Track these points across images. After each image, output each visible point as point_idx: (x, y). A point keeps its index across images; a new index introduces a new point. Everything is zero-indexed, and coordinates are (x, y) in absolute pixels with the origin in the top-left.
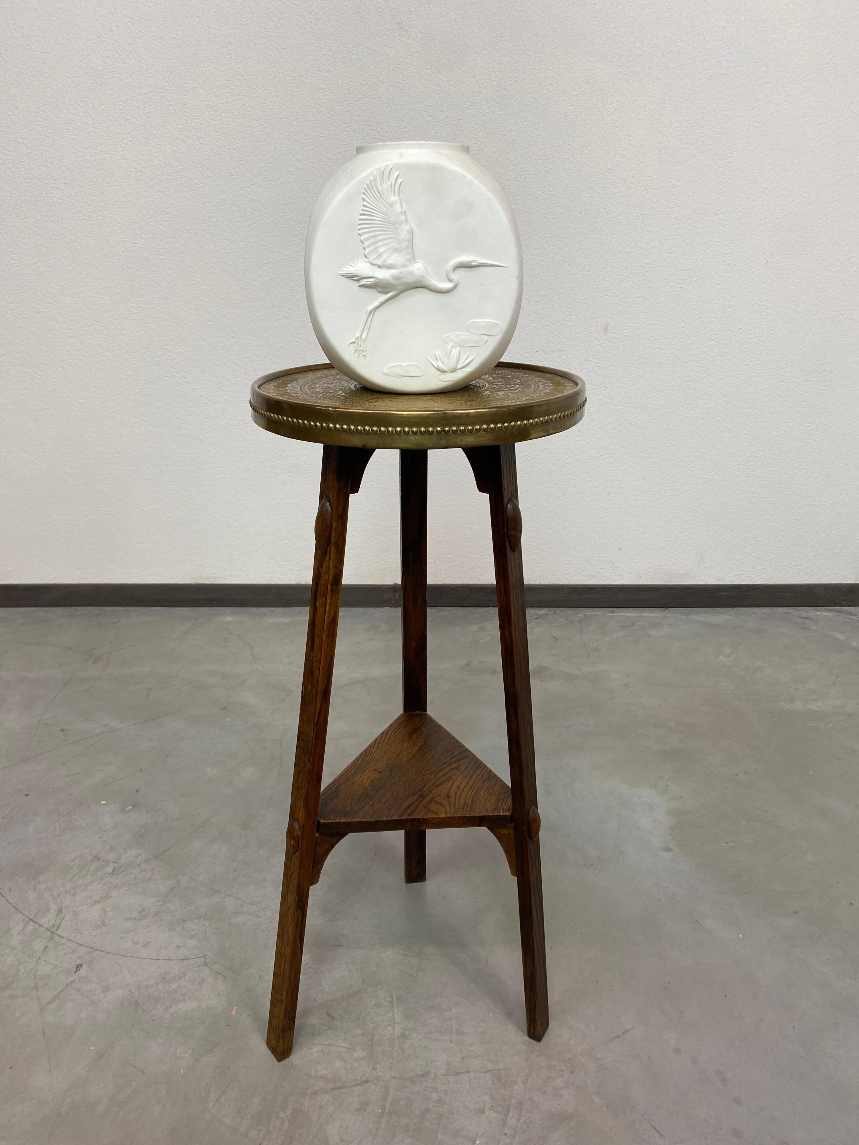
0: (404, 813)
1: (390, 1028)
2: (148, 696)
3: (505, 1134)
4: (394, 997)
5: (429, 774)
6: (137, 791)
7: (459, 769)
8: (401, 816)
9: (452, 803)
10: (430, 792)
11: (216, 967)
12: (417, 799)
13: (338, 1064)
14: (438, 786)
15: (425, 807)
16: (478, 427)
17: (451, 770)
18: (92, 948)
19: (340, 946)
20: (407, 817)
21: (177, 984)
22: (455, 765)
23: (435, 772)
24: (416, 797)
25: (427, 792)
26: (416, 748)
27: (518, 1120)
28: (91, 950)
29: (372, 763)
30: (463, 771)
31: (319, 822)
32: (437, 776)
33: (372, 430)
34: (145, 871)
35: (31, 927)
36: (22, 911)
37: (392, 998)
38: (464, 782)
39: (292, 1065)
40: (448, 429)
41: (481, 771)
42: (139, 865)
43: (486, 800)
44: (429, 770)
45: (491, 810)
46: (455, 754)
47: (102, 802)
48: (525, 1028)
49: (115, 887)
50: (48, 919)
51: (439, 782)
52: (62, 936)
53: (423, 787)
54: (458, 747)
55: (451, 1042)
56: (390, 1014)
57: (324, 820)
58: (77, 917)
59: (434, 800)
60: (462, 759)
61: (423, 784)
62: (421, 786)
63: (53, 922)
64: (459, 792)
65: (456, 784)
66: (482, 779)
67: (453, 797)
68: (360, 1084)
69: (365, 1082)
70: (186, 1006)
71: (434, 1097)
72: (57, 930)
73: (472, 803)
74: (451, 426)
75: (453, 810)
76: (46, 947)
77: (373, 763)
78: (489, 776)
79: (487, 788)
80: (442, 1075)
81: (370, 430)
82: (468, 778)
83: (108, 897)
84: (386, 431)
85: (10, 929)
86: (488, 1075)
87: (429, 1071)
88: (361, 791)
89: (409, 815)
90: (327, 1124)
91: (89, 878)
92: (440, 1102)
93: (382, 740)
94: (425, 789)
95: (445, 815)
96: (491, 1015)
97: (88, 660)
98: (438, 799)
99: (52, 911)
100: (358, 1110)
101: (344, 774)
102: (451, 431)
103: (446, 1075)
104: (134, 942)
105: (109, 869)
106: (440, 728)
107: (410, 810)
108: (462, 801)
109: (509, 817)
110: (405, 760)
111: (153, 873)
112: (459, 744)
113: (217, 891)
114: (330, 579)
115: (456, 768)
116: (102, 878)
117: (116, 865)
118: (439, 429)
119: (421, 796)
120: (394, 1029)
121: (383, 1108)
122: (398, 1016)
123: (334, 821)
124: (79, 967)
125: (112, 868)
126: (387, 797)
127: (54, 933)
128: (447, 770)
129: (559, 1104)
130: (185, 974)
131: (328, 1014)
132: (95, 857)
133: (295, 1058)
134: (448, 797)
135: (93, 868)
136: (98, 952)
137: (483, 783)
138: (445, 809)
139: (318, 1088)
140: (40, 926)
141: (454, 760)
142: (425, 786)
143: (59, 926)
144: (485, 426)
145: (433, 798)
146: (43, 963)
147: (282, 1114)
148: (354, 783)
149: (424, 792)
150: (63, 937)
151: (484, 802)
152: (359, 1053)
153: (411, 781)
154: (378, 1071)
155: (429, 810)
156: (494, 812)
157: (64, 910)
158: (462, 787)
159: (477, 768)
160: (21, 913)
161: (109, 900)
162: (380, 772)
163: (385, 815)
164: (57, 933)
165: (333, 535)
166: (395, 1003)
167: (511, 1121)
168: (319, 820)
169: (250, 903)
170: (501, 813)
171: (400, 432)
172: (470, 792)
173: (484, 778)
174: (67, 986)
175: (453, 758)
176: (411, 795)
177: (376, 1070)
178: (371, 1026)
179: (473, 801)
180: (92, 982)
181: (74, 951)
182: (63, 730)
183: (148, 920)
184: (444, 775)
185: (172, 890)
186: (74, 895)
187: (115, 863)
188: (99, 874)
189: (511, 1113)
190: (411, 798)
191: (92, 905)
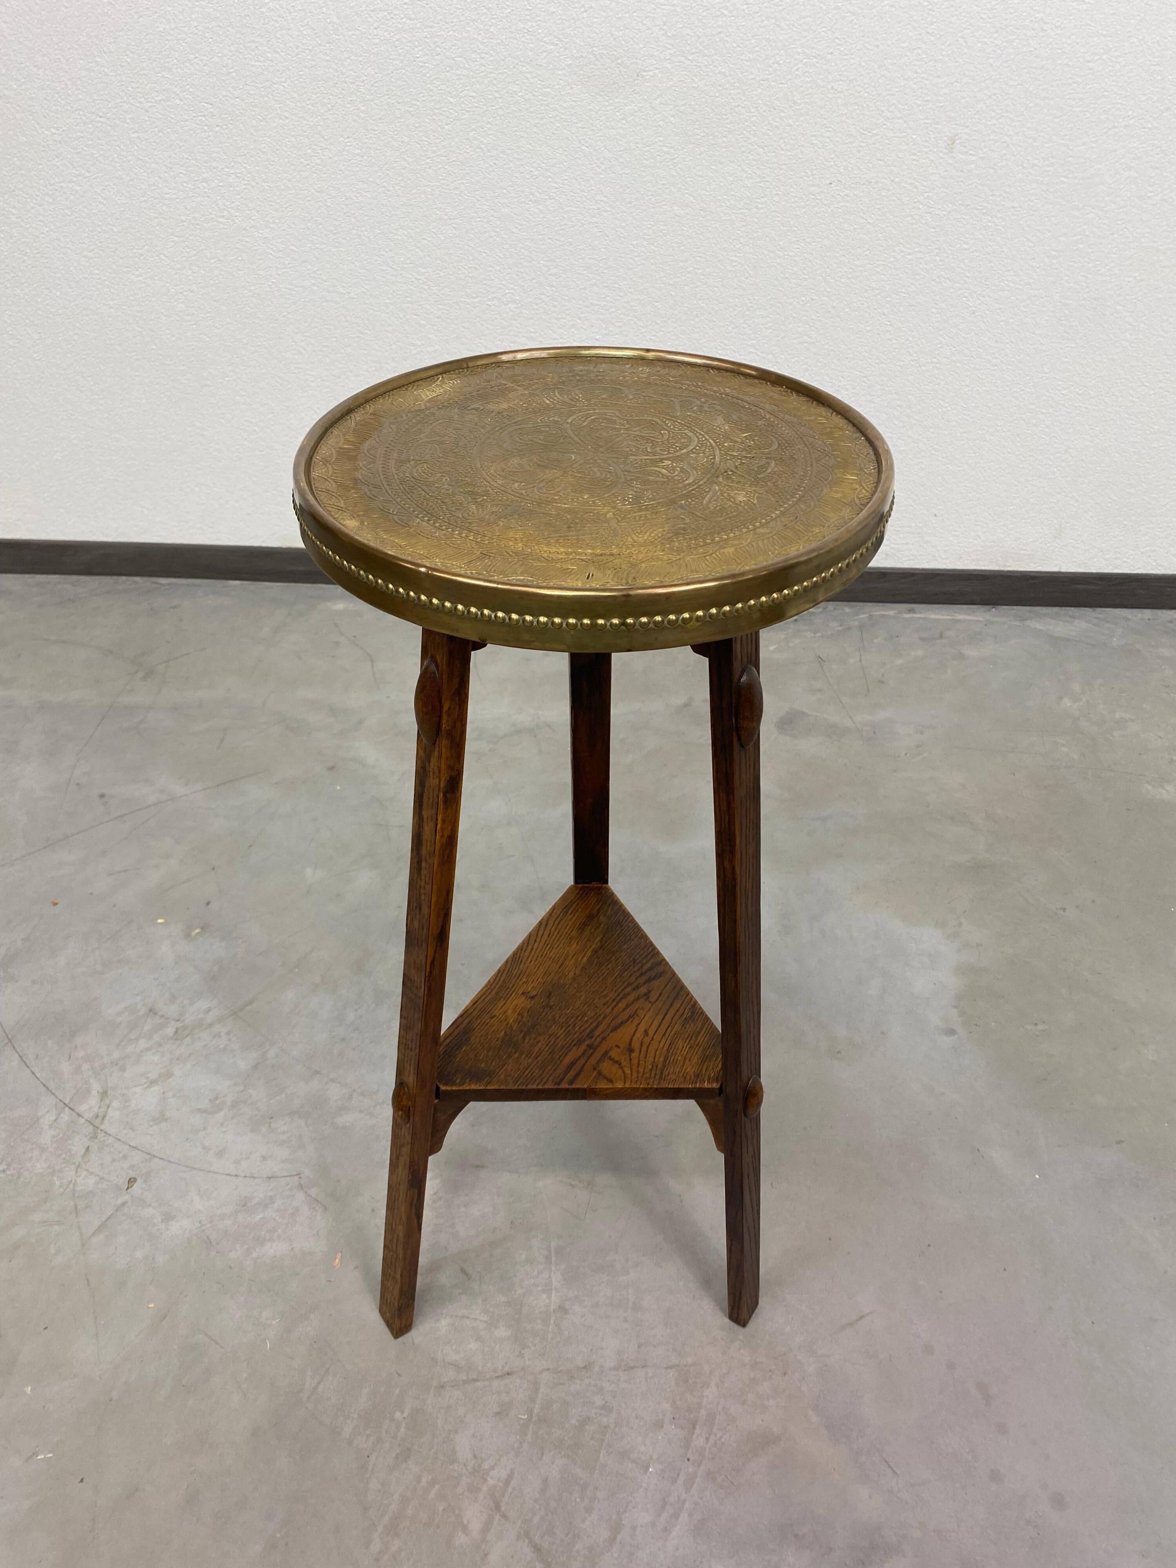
0: (562, 1080)
1: (544, 1296)
2: (222, 740)
3: (688, 1460)
4: (553, 1250)
5: (605, 1004)
6: (208, 903)
7: (648, 998)
8: (559, 1084)
9: (635, 1062)
10: (604, 1039)
11: (313, 1192)
12: (584, 1054)
13: (473, 1346)
14: (616, 1028)
15: (594, 1069)
16: (686, 615)
17: (637, 999)
18: (149, 1154)
19: (482, 1167)
20: (567, 1086)
21: (261, 1216)
22: (643, 990)
23: (614, 1000)
24: (583, 1047)
25: (599, 1039)
26: (589, 953)
27: (707, 1439)
28: (148, 1157)
29: (521, 980)
30: (656, 1001)
31: (438, 1088)
32: (617, 1008)
33: (496, 616)
34: (218, 1035)
35: (66, 1116)
36: (53, 1091)
37: (550, 1251)
38: (656, 1023)
39: (413, 1344)
40: (632, 621)
41: (681, 1002)
42: (210, 1025)
43: (685, 1059)
44: (605, 996)
45: (691, 1077)
46: (646, 967)
47: (160, 921)
48: (726, 1304)
49: (178, 1059)
50: (90, 1106)
51: (618, 1020)
52: (109, 1132)
53: (592, 1031)
54: (652, 954)
55: (626, 1320)
56: (545, 1275)
57: (446, 1084)
58: (127, 1104)
59: (609, 1055)
60: (654, 979)
61: (594, 1024)
62: (591, 1027)
63: (96, 1109)
64: (647, 1040)
65: (641, 1029)
66: (683, 1019)
67: (637, 1051)
68: (501, 1376)
69: (508, 1374)
70: (275, 1249)
71: (598, 1401)
72: (102, 1123)
73: (664, 1066)
74: (637, 616)
75: (635, 1075)
76: (88, 1149)
77: (524, 980)
78: (693, 1013)
79: (689, 1036)
80: (610, 1369)
81: (493, 616)
82: (660, 1018)
83: (169, 1075)
84: (521, 622)
85: (38, 1119)
86: (672, 1373)
87: (593, 1362)
88: (503, 1033)
89: (571, 1082)
90: (456, 1431)
91: (142, 1044)
92: (606, 1408)
93: (539, 936)
94: (597, 1033)
95: (623, 1084)
96: (681, 1283)
97: (137, 672)
98: (614, 1054)
99: (94, 1093)
100: (498, 1413)
101: (480, 998)
102: (637, 624)
103: (616, 1369)
104: (204, 1148)
105: (170, 1031)
106: (626, 915)
107: (572, 1073)
108: (651, 1059)
109: (718, 1092)
110: (571, 974)
111: (230, 1040)
112: (652, 951)
113: (318, 1072)
114: (442, 785)
115: (645, 995)
116: (160, 1045)
117: (179, 1025)
118: (616, 621)
119: (590, 1046)
120: (549, 1297)
121: (530, 1413)
122: (557, 1279)
123: (461, 1088)
124: (131, 1181)
125: (174, 1030)
126: (540, 1044)
127: (97, 1128)
128: (631, 998)
129: (763, 1421)
130: (272, 1200)
131: (463, 1271)
132: (151, 1010)
133: (416, 1335)
134: (631, 1050)
135: (147, 1027)
136: (157, 1160)
137: (683, 1025)
138: (624, 1072)
139: (446, 1380)
140: (79, 1115)
141: (642, 980)
142: (596, 1027)
143: (103, 1119)
144: (700, 613)
145: (606, 1053)
146: (84, 1173)
147: (398, 1415)
148: (494, 1016)
149: (596, 1039)
150: (110, 1135)
151: (682, 1063)
152: (502, 1332)
153: (577, 1018)
154: (527, 1358)
155: (600, 1074)
156: (696, 1083)
157: (110, 1092)
158: (651, 1032)
159: (676, 998)
160: (53, 1094)
161: (170, 1080)
162: (533, 998)
163: (536, 1080)
164: (102, 1127)
165: (444, 721)
166: (553, 1259)
167: (698, 1441)
168: (438, 1084)
169: (362, 1094)
170: (706, 1085)
171: (546, 624)
172: (663, 1041)
173: (684, 1016)
174: (117, 1210)
175: (641, 975)
176: (575, 1045)
177: (523, 1357)
178: (520, 1291)
179: (665, 1060)
180: (150, 1205)
181: (125, 1157)
182: (102, 796)
183: (222, 1114)
184: (627, 1006)
185: (255, 1067)
186: (123, 1069)
187: (178, 1020)
188: (156, 1038)
189: (698, 1431)
190: (575, 1049)
191: (148, 1087)
